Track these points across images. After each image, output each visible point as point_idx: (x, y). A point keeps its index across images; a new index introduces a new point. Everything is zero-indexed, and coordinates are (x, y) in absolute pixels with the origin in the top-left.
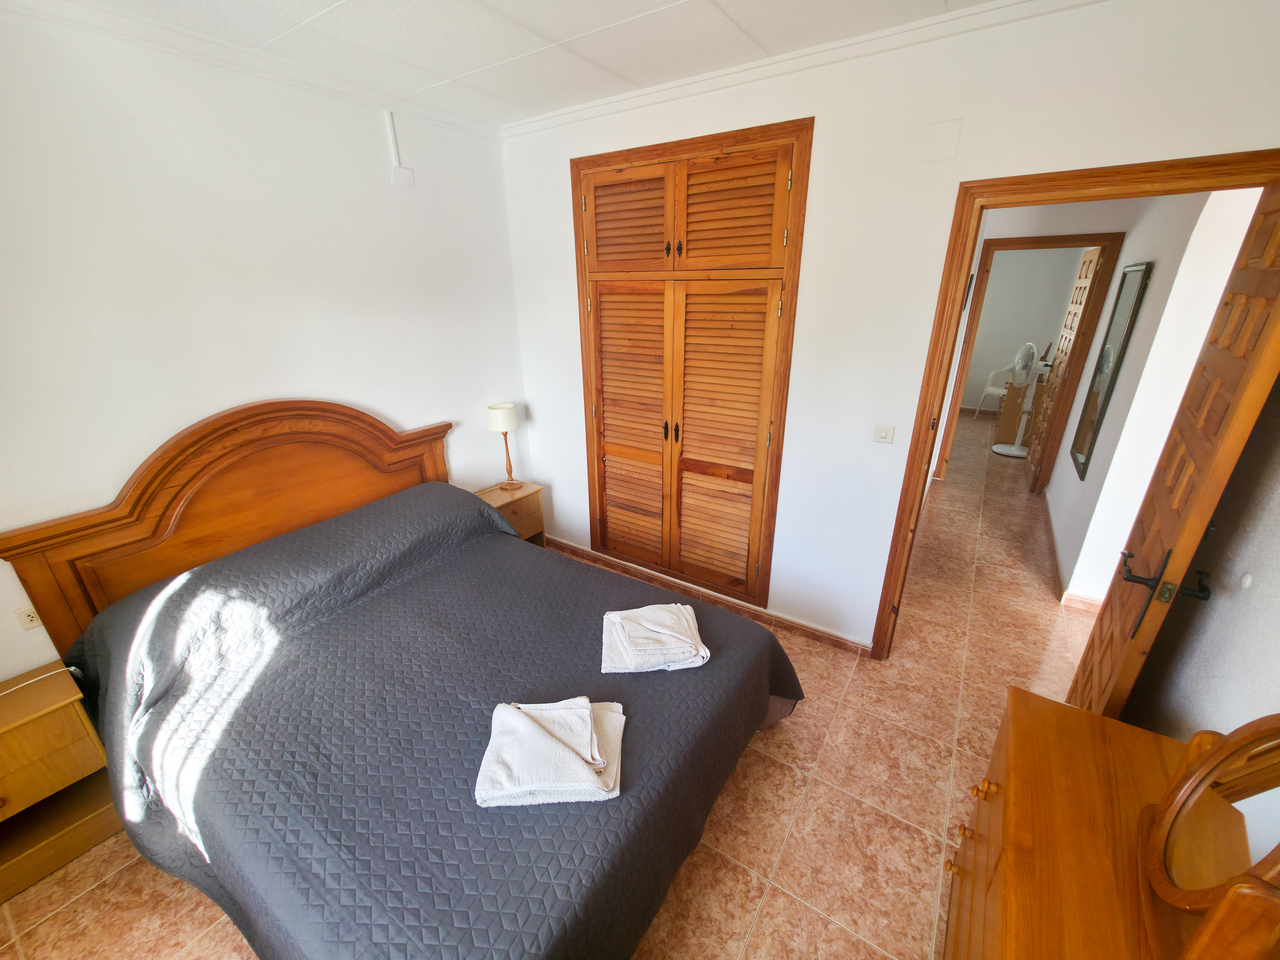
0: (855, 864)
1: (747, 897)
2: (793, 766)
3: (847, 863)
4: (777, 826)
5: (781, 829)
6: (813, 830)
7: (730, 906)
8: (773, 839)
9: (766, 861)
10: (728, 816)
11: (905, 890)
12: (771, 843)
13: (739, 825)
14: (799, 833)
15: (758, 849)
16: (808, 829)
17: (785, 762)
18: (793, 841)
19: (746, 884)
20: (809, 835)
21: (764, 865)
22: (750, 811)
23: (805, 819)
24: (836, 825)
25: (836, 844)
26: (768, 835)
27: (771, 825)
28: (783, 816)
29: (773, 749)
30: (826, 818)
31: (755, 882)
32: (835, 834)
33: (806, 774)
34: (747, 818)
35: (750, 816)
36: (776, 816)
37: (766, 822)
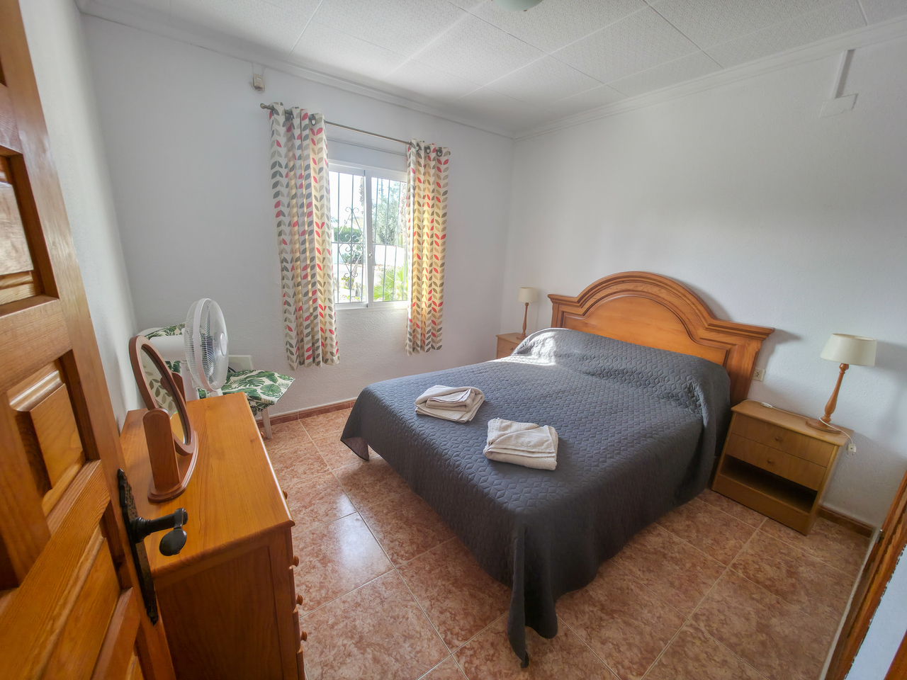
0: (370, 631)
1: (395, 553)
2: (467, 644)
3: (374, 626)
4: (424, 595)
5: (420, 596)
6: (408, 618)
7: (397, 543)
8: (418, 586)
9: (407, 574)
10: (447, 567)
11: (330, 655)
12: (415, 583)
13: (437, 571)
14: (412, 607)
15: (416, 573)
16: (410, 615)
17: (474, 638)
18: (409, 598)
19: (402, 556)
20: (407, 613)
21: (406, 571)
22: (444, 583)
23: (419, 619)
24: (401, 640)
25: (389, 628)
26: (421, 585)
27: (426, 590)
28: (428, 603)
29: (491, 637)
30: (411, 637)
31: (400, 561)
32: (396, 634)
33: (455, 650)
34: (439, 578)
35: (440, 581)
36: (431, 599)
37: (430, 589)
